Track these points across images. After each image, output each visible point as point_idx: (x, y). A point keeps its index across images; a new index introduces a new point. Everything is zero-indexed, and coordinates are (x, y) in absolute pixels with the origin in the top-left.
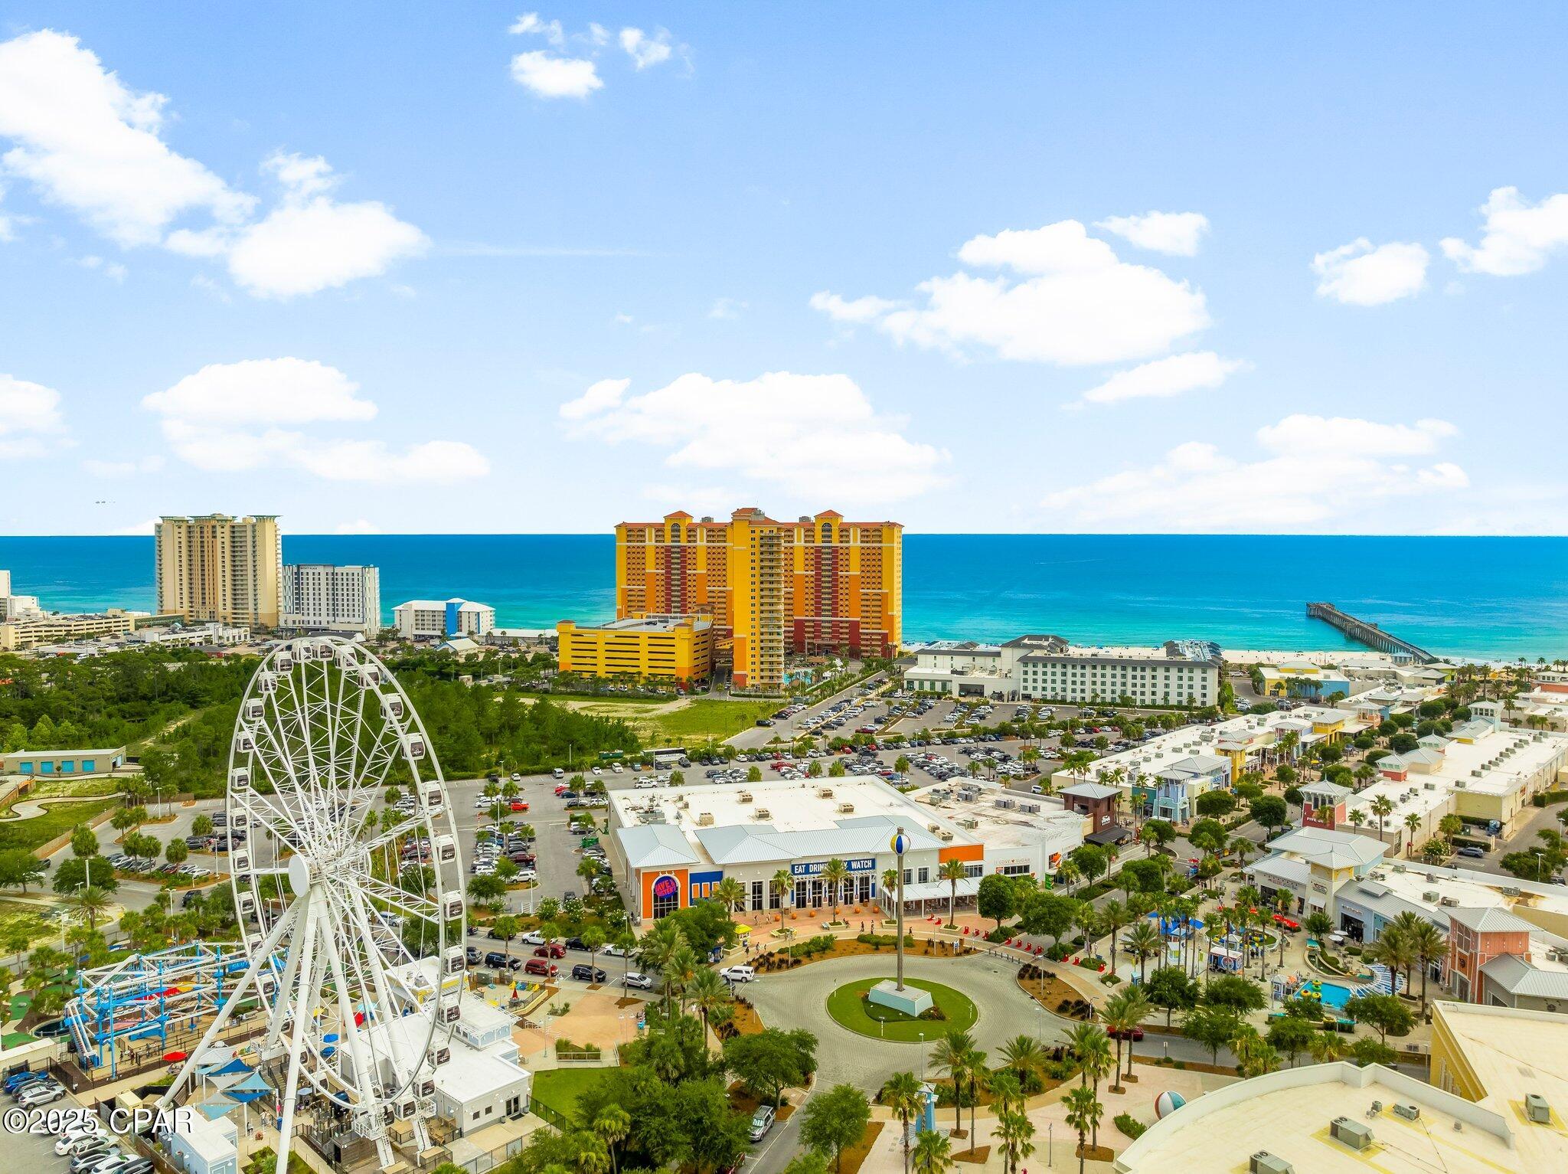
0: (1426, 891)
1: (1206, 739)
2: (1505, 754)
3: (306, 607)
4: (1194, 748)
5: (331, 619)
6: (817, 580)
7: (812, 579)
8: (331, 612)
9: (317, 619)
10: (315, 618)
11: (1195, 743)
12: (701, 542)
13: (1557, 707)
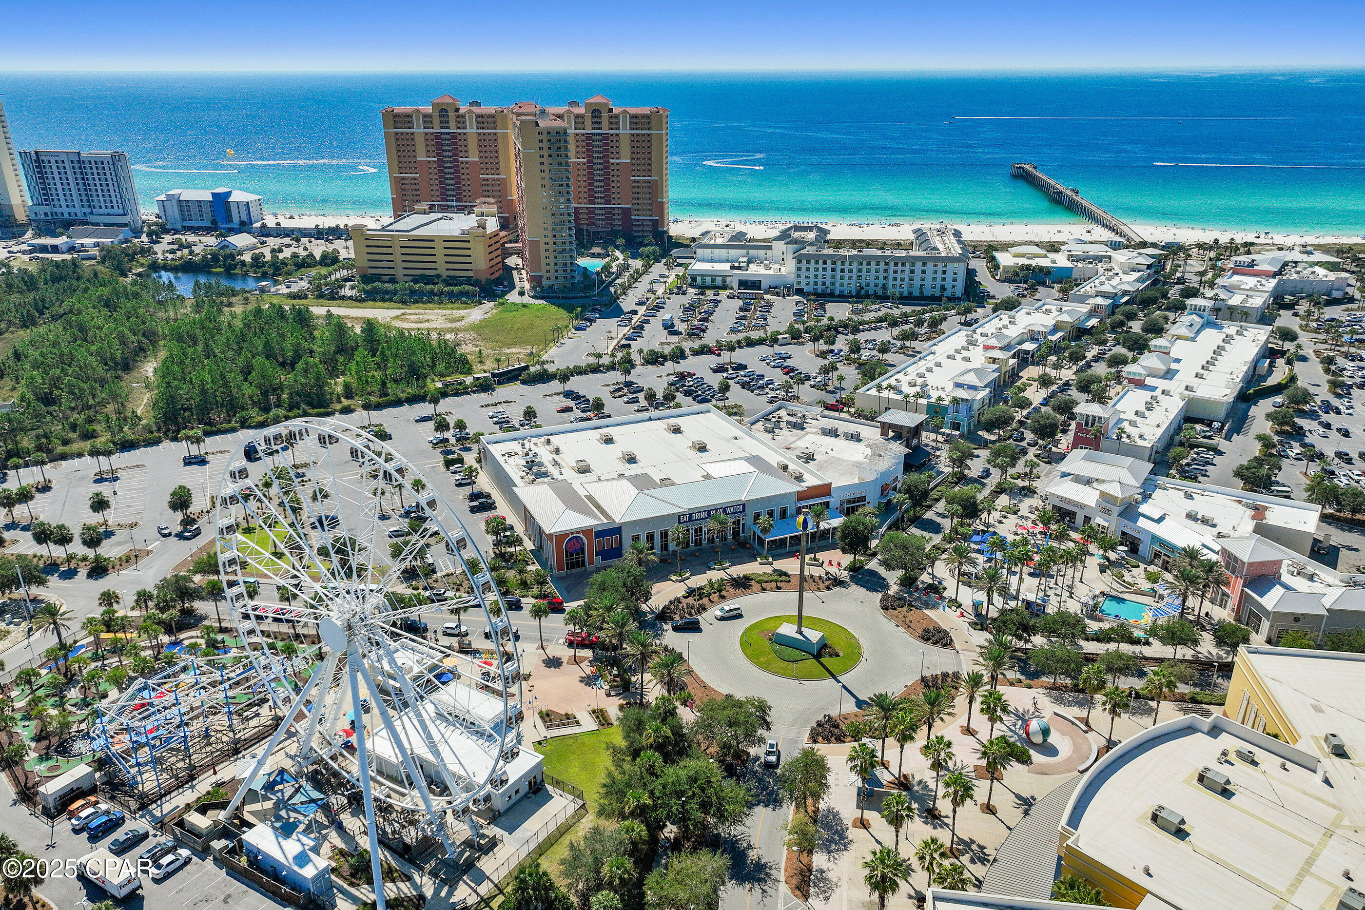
0: (1189, 510)
1: (972, 343)
2: (1219, 351)
3: (55, 198)
4: (965, 353)
5: (88, 210)
6: (589, 167)
7: (585, 167)
8: (86, 204)
9: (72, 210)
10: (69, 210)
11: (963, 348)
12: (472, 130)
13: (1249, 293)
